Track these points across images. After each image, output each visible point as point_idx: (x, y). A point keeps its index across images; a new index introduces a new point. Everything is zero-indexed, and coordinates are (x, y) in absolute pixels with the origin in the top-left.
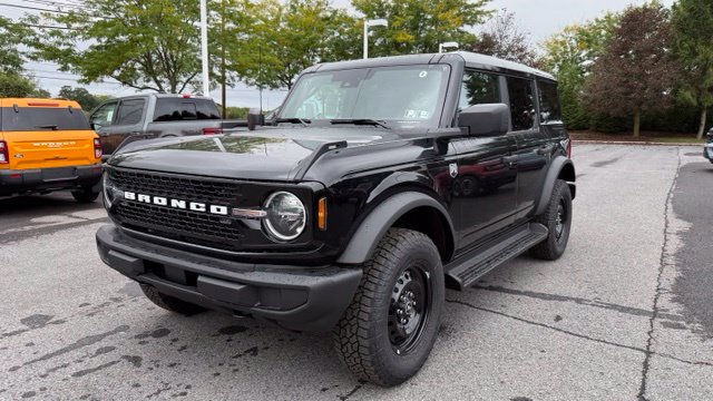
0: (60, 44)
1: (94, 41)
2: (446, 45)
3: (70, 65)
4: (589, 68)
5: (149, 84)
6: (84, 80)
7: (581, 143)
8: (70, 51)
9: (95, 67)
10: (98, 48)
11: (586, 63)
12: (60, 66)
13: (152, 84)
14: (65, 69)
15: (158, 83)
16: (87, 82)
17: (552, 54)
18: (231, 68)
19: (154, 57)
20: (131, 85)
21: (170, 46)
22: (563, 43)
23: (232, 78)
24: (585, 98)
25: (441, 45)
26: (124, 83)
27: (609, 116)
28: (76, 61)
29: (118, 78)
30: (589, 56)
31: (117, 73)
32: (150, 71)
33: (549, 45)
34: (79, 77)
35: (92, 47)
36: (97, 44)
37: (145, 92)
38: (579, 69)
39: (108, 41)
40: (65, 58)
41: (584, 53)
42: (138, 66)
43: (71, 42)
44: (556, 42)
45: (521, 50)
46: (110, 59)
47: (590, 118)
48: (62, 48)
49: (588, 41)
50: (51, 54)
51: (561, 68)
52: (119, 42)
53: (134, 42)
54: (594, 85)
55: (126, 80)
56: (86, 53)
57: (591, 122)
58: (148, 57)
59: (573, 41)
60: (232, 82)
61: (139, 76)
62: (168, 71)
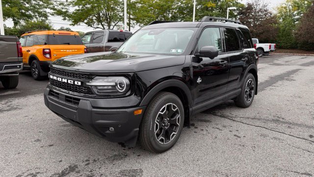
2: (231, 8)
3: (67, 18)
4: (298, 20)
6: (72, 24)
7: (294, 55)
8: (67, 11)
9: (77, 18)
10: (78, 10)
11: (296, 17)
12: (63, 18)
13: (100, 26)
14: (65, 19)
15: (103, 25)
16: (74, 25)
17: (280, 13)
18: (133, 19)
19: (101, 14)
20: (91, 26)
21: (108, 10)
22: (285, 8)
23: (134, 24)
24: (296, 34)
25: (228, 9)
26: (89, 25)
27: (307, 42)
28: (69, 16)
29: (86, 23)
30: (298, 14)
31: (86, 21)
32: (99, 21)
33: (278, 8)
34: (70, 22)
35: (76, 10)
36: (78, 8)
37: (97, 30)
38: (293, 19)
39: (82, 8)
40: (64, 14)
41: (295, 12)
42: (94, 18)
43: (67, 8)
44: (282, 7)
45: (266, 11)
46: (83, 15)
47: (298, 43)
48: (64, 10)
49: (298, 7)
50: (59, 13)
51: (284, 19)
52: (87, 8)
53: (93, 7)
54: (301, 28)
55: (89, 24)
56: (73, 13)
57: (298, 45)
58: (99, 14)
59: (291, 7)
60: (133, 26)
61: (94, 23)
62: (107, 20)
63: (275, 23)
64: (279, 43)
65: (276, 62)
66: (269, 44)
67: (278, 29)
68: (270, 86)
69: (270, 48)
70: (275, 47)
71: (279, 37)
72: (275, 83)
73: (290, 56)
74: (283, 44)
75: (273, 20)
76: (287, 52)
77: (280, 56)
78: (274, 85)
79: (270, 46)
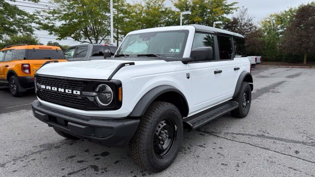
0: (49, 23)
1: (63, 22)
2: (217, 22)
3: (53, 32)
4: (281, 33)
5: (86, 40)
6: (59, 39)
7: (279, 67)
8: (53, 26)
9: (63, 33)
10: (65, 25)
11: (280, 31)
12: (49, 33)
13: (88, 40)
14: (51, 34)
15: (90, 39)
16: (60, 39)
17: (264, 27)
18: (121, 34)
19: (88, 29)
20: (78, 41)
21: (95, 24)
22: (269, 22)
23: (122, 38)
24: (280, 47)
25: (214, 23)
26: (76, 40)
27: (292, 54)
28: (56, 31)
29: (73, 38)
30: (282, 28)
31: (73, 35)
32: (87, 35)
33: (263, 23)
34: (57, 37)
35: (63, 24)
36: (64, 23)
37: (84, 44)
38: (277, 33)
39: (69, 22)
40: (50, 29)
41: (279, 26)
42: (82, 32)
43: (54, 22)
44: (266, 21)
45: (251, 25)
46: (70, 30)
47: (282, 56)
48: (50, 25)
49: (282, 21)
50: (46, 27)
51: (268, 33)
52: (74, 22)
53: (80, 22)
54: (285, 41)
55: (76, 38)
56: (60, 27)
57: (283, 57)
58: (86, 29)
59: (274, 21)
60: (121, 40)
61: (82, 37)
62: (94, 34)
63: (260, 36)
64: (265, 55)
65: (261, 74)
66: (255, 57)
67: (263, 42)
68: (255, 98)
69: (256, 61)
70: (261, 59)
71: (264, 49)
72: (260, 96)
73: (276, 68)
74: (268, 57)
75: (258, 33)
76: (272, 65)
77: (266, 69)
78: (260, 97)
79: (256, 59)
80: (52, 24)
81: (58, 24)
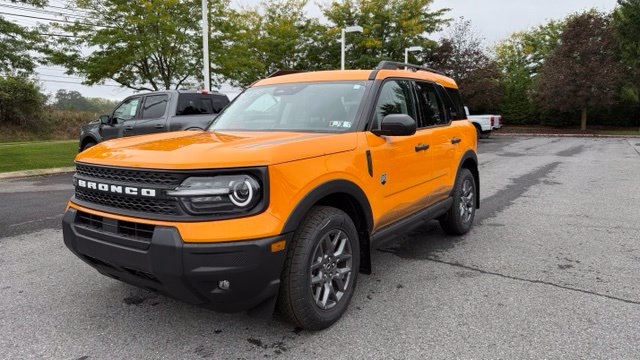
0: (66, 50)
1: (97, 48)
2: (412, 49)
3: (75, 69)
4: (534, 70)
5: (145, 86)
6: (87, 83)
7: (535, 136)
8: (75, 56)
9: (97, 71)
10: (100, 53)
11: (533, 65)
12: (67, 70)
13: (148, 85)
14: (70, 73)
15: (154, 84)
16: (90, 84)
17: (500, 58)
18: (217, 71)
19: (149, 62)
20: (129, 87)
21: (164, 52)
22: (511, 48)
23: (219, 80)
24: (534, 97)
25: (407, 50)
26: (124, 84)
27: (558, 111)
28: (82, 66)
29: (117, 80)
30: (535, 59)
31: (116, 76)
32: (146, 74)
33: (498, 49)
34: (84, 79)
35: (95, 53)
36: (99, 50)
37: (142, 92)
38: (526, 70)
39: (109, 48)
40: (70, 62)
41: (530, 56)
42: (135, 69)
43: (76, 49)
44: (505, 47)
45: (477, 53)
46: (112, 64)
47: (539, 114)
48: (69, 54)
49: (534, 45)
50: (59, 59)
51: (509, 70)
52: (118, 48)
53: (132, 49)
54: (545, 84)
55: (124, 82)
56: (90, 59)
57: (541, 117)
58: (146, 61)
59: (520, 46)
60: (218, 84)
61: (135, 79)
62: (163, 74)
63: (497, 75)
64: (506, 113)
65: (507, 149)
66: (490, 116)
67: (501, 88)
68: (519, 196)
69: (492, 124)
70: (502, 121)
71: (504, 102)
72: (526, 190)
73: (528, 138)
74: (512, 117)
75: (492, 69)
76: (521, 131)
77: (512, 140)
78: (526, 194)
79: (492, 120)
80: (73, 53)
81: (86, 51)
